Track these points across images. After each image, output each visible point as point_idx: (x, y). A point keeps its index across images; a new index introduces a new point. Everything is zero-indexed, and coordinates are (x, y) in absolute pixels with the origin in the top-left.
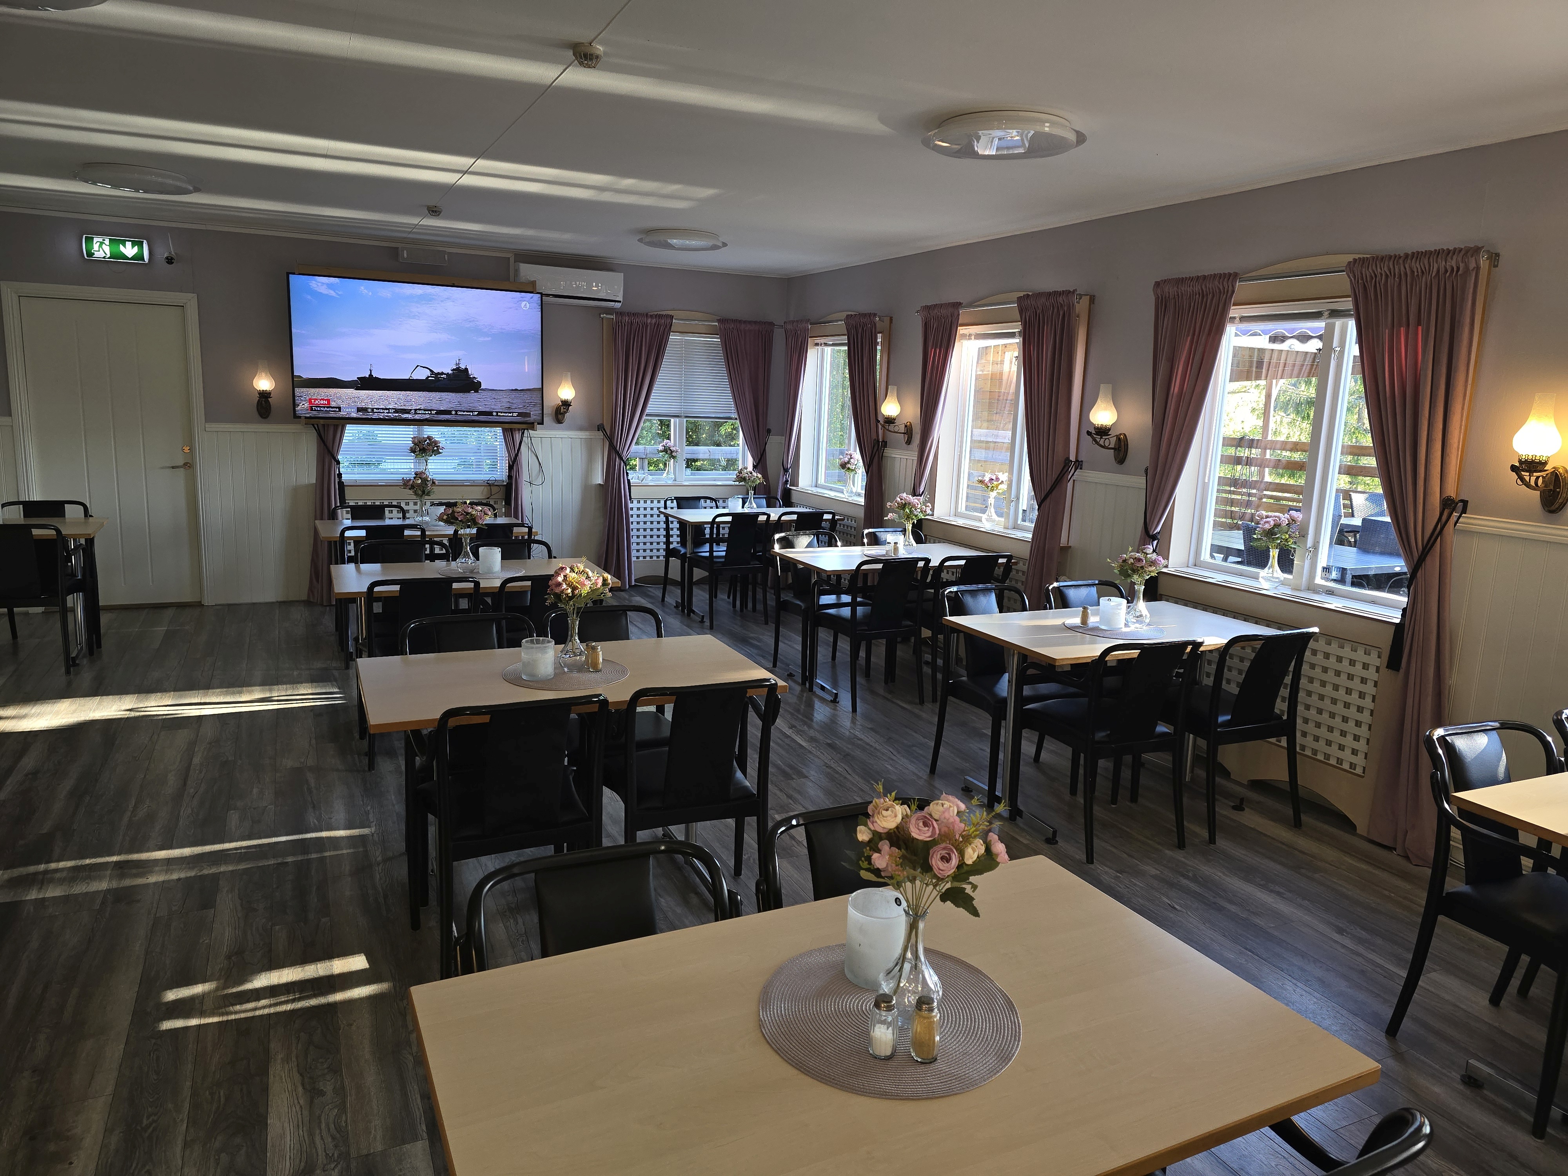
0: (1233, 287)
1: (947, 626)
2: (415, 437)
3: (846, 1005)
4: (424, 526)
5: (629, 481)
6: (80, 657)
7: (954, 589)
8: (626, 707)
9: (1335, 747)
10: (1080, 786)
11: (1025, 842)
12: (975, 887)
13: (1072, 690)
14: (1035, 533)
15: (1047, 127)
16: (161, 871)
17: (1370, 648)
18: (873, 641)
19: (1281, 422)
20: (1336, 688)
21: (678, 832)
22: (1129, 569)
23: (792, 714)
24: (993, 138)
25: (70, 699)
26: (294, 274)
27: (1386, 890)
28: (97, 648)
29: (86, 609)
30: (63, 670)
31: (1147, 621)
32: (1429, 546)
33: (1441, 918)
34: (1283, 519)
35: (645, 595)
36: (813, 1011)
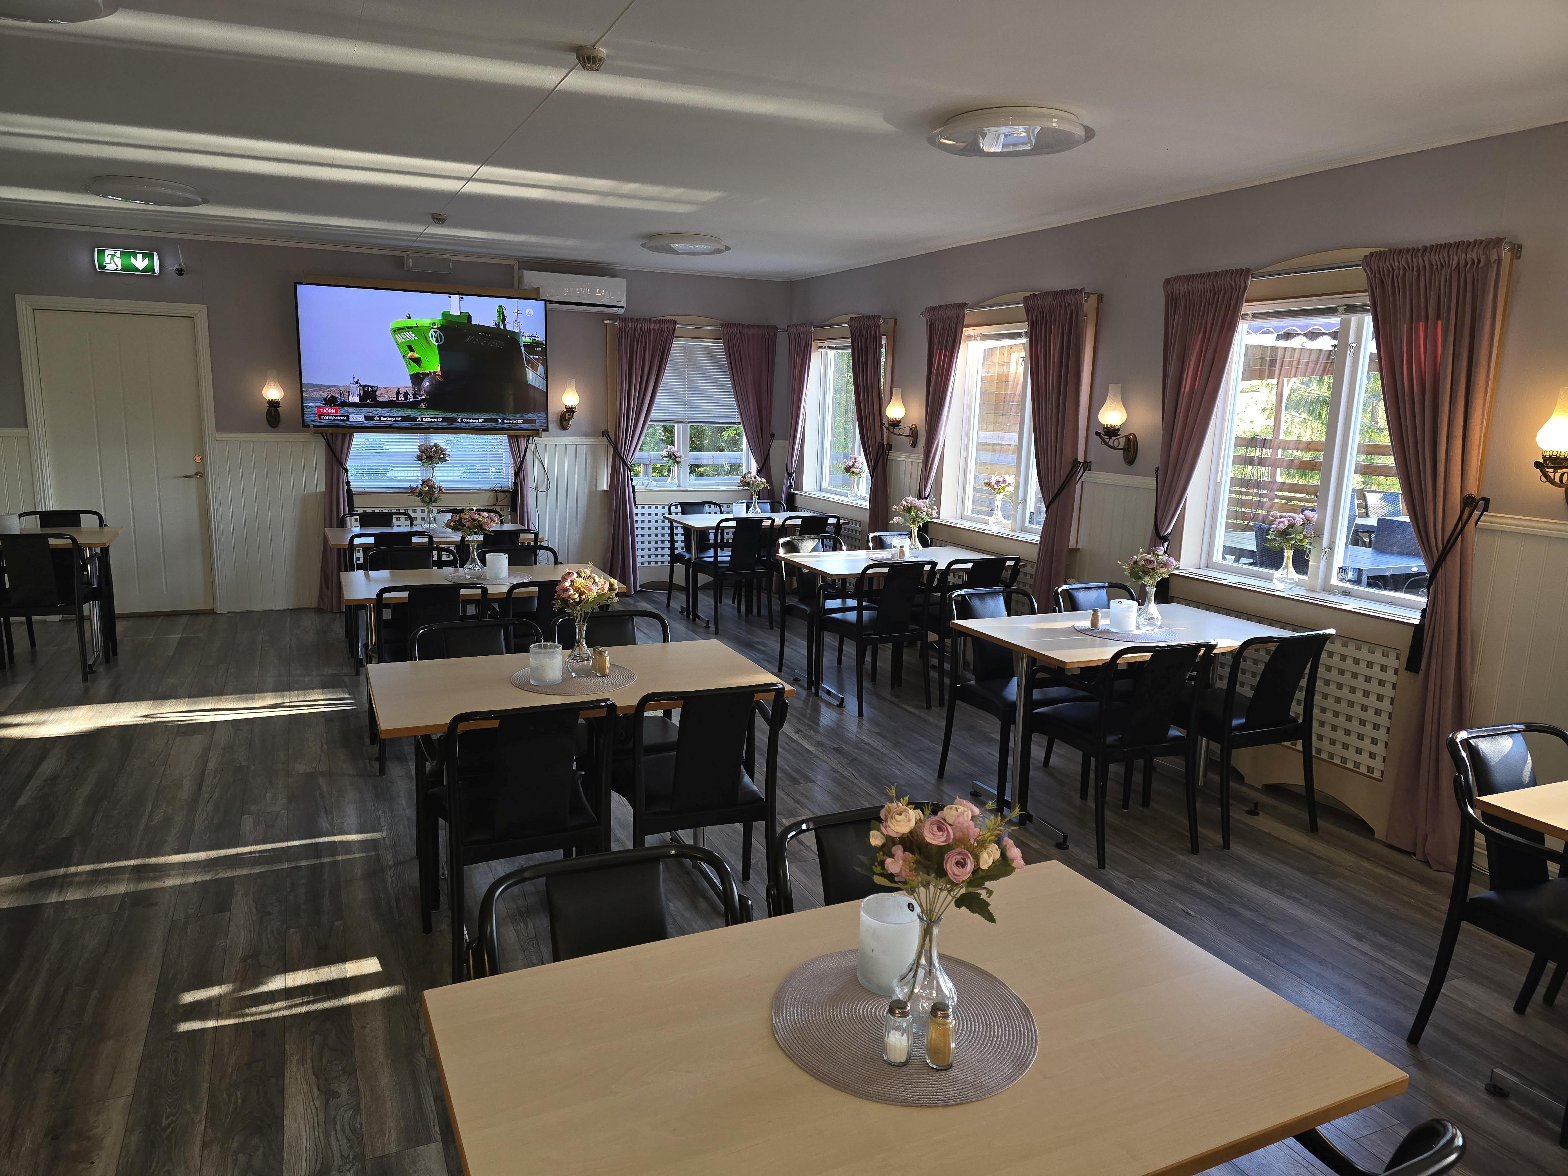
0: (1246, 283)
1: (955, 629)
2: (421, 445)
3: (859, 1011)
4: (432, 533)
5: (633, 487)
6: (98, 662)
7: (962, 592)
8: (633, 712)
9: (1352, 750)
10: (1091, 791)
11: (1036, 846)
12: (990, 892)
13: (1081, 693)
14: (1044, 534)
15: (1055, 122)
16: (177, 875)
17: (1388, 649)
18: (879, 646)
19: (1292, 421)
20: (1353, 690)
21: (686, 836)
22: (1140, 571)
23: (798, 719)
24: (999, 135)
25: (87, 706)
26: (301, 283)
27: (1406, 896)
28: (113, 655)
29: (102, 618)
30: (80, 677)
31: (1159, 623)
32: (1449, 545)
33: (1464, 925)
34: (1298, 519)
35: (651, 601)
36: (826, 1017)
